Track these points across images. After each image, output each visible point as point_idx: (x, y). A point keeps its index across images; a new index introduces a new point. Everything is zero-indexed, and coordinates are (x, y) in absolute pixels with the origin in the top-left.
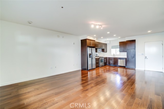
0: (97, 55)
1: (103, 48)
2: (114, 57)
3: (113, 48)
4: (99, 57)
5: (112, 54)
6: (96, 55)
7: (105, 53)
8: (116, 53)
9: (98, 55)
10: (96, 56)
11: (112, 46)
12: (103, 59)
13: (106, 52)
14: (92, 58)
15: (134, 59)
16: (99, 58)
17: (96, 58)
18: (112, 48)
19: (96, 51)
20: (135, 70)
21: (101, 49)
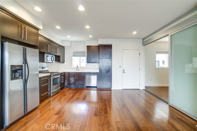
0: (43, 68)
1: (58, 54)
2: (78, 71)
3: (76, 56)
4: (49, 74)
5: (73, 67)
6: (42, 70)
7: (60, 65)
8: (80, 64)
9: (46, 69)
10: (40, 72)
11: (73, 52)
12: (59, 76)
13: (63, 62)
14: (25, 82)
15: (109, 74)
16: (50, 76)
17: (40, 78)
18: (74, 56)
19: (42, 60)
20: (111, 90)
21: (54, 56)
